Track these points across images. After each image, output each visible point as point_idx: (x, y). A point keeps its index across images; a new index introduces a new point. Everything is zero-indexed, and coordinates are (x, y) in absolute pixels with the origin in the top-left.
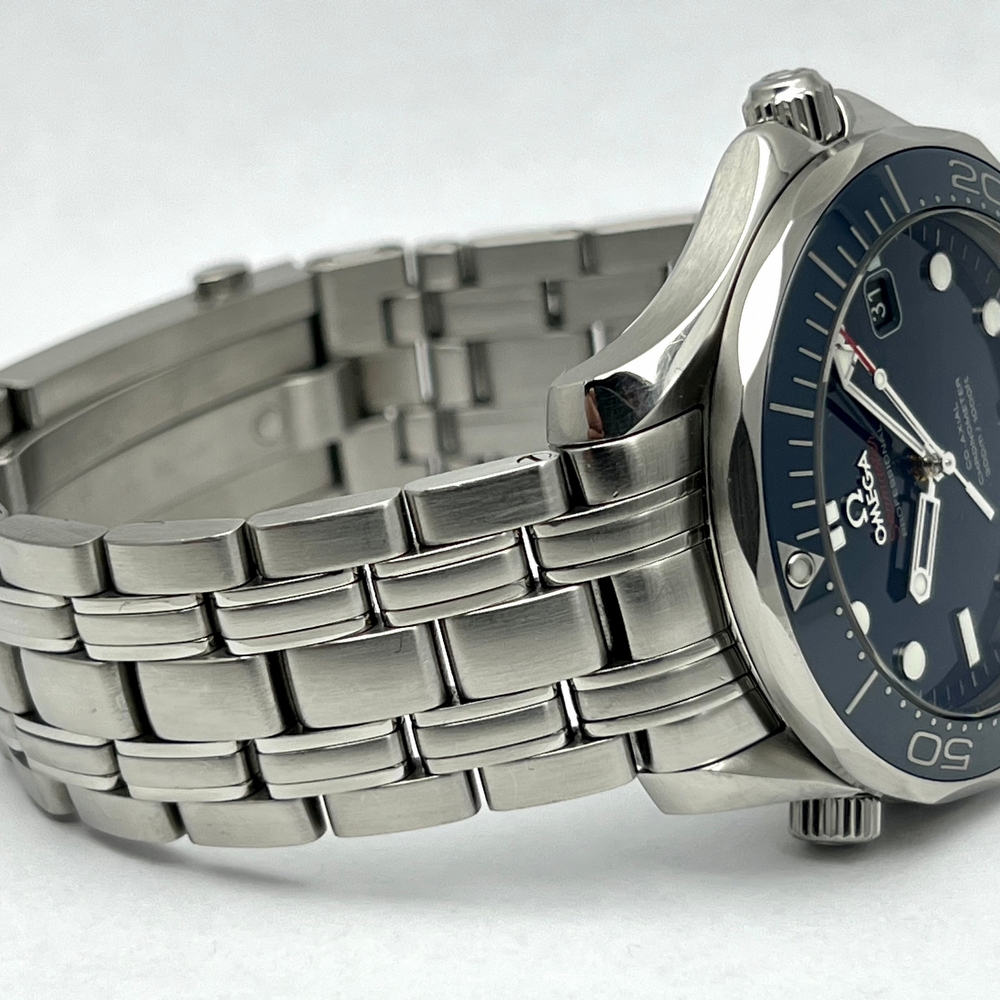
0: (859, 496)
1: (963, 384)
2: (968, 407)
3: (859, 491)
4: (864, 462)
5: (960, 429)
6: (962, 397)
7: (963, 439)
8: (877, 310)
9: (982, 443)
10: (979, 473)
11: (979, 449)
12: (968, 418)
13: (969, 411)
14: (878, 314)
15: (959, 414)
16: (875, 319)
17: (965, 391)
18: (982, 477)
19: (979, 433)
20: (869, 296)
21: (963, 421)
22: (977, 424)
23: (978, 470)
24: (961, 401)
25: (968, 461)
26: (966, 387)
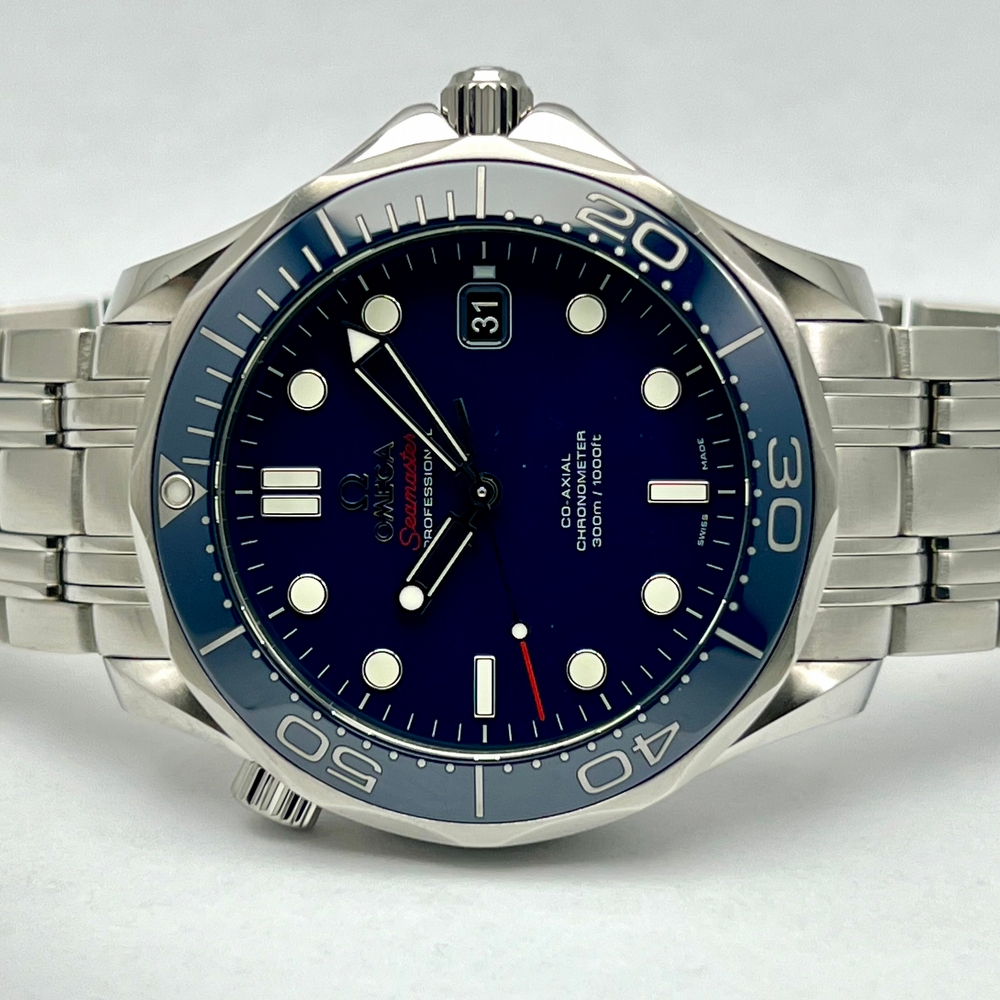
0: (364, 480)
1: (588, 438)
2: (589, 466)
3: (367, 475)
4: (384, 452)
5: (566, 482)
6: (581, 452)
7: (566, 494)
8: (484, 322)
9: (597, 510)
10: (581, 538)
11: (590, 514)
12: (584, 476)
13: (589, 469)
14: (484, 326)
15: (570, 467)
16: (477, 330)
17: (590, 448)
18: (584, 543)
19: (597, 498)
20: (477, 305)
21: (575, 476)
22: (598, 488)
23: (579, 534)
24: (579, 456)
25: (566, 518)
26: (594, 445)
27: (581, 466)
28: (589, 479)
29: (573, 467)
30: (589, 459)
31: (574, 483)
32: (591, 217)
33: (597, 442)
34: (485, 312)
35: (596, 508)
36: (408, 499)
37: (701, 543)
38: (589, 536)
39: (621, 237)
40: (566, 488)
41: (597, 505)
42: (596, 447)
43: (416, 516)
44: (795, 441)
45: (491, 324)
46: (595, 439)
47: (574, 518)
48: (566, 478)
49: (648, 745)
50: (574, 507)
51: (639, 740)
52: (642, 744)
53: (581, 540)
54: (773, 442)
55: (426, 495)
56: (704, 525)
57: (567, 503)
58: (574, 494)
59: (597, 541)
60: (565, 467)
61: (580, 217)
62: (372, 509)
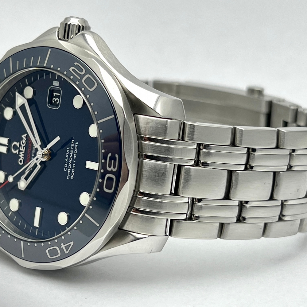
0: (18, 145)
1: (75, 144)
2: (74, 152)
3: (19, 143)
4: (24, 137)
5: (67, 156)
6: (72, 147)
7: (67, 160)
8: (56, 100)
9: (74, 167)
10: (68, 175)
11: (72, 168)
12: (72, 155)
13: (73, 153)
14: (56, 101)
15: (69, 151)
16: (54, 102)
17: (75, 146)
18: (69, 177)
19: (74, 163)
20: (55, 94)
21: (70, 155)
22: (75, 160)
23: (68, 174)
24: (72, 148)
25: (66, 168)
26: (76, 145)
27: (72, 152)
28: (73, 156)
29: (70, 152)
30: (74, 150)
31: (69, 157)
32: (73, 70)
33: (77, 145)
35: (73, 166)
36: (28, 153)
38: (71, 176)
39: (79, 78)
40: (67, 158)
41: (74, 165)
43: (30, 159)
44: (117, 155)
46: (76, 143)
47: (68, 168)
48: (67, 154)
49: (65, 247)
50: (68, 165)
51: (62, 244)
52: (63, 246)
53: (68, 176)
54: (110, 155)
55: (33, 152)
57: (67, 163)
58: (68, 160)
60: (68, 151)
61: (70, 70)
62: (19, 154)
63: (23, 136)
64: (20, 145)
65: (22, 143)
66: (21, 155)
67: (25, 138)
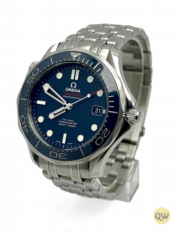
0: (75, 87)
1: (75, 125)
11: (64, 124)
13: (71, 124)
17: (74, 125)
19: (66, 125)
20: (100, 110)
21: (70, 122)
22: (68, 125)
23: (61, 121)
24: (73, 123)
28: (69, 124)
30: (72, 125)
31: (69, 122)
32: (106, 130)
34: (98, 111)
36: (71, 94)
37: (57, 141)
38: (61, 123)
39: (102, 135)
42: (74, 126)
43: (69, 95)
44: (66, 158)
45: (96, 111)
47: (64, 121)
54: (66, 155)
56: (59, 142)
57: (66, 120)
58: (68, 121)
59: (60, 124)
60: (72, 121)
61: (106, 128)
62: (71, 88)
63: (79, 90)
64: (75, 88)
65: (76, 90)
66: (70, 90)
67: (78, 91)
